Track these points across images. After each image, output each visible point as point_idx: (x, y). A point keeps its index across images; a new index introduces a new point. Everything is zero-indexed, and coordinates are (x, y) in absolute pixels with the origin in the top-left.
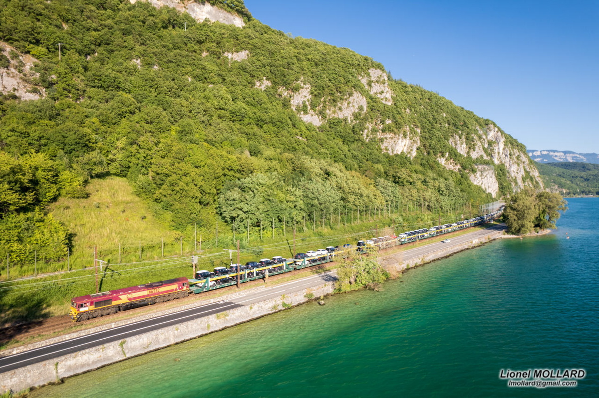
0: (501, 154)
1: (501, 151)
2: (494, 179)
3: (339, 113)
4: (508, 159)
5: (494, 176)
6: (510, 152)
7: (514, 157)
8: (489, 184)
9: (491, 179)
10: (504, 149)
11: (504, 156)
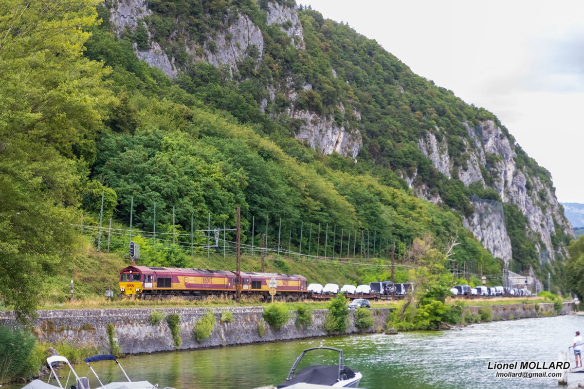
0: (509, 184)
1: (510, 178)
2: (503, 233)
3: (210, 57)
4: (523, 196)
5: (503, 227)
6: (527, 182)
7: (535, 192)
8: (496, 243)
9: (498, 231)
10: (515, 175)
11: (516, 189)
